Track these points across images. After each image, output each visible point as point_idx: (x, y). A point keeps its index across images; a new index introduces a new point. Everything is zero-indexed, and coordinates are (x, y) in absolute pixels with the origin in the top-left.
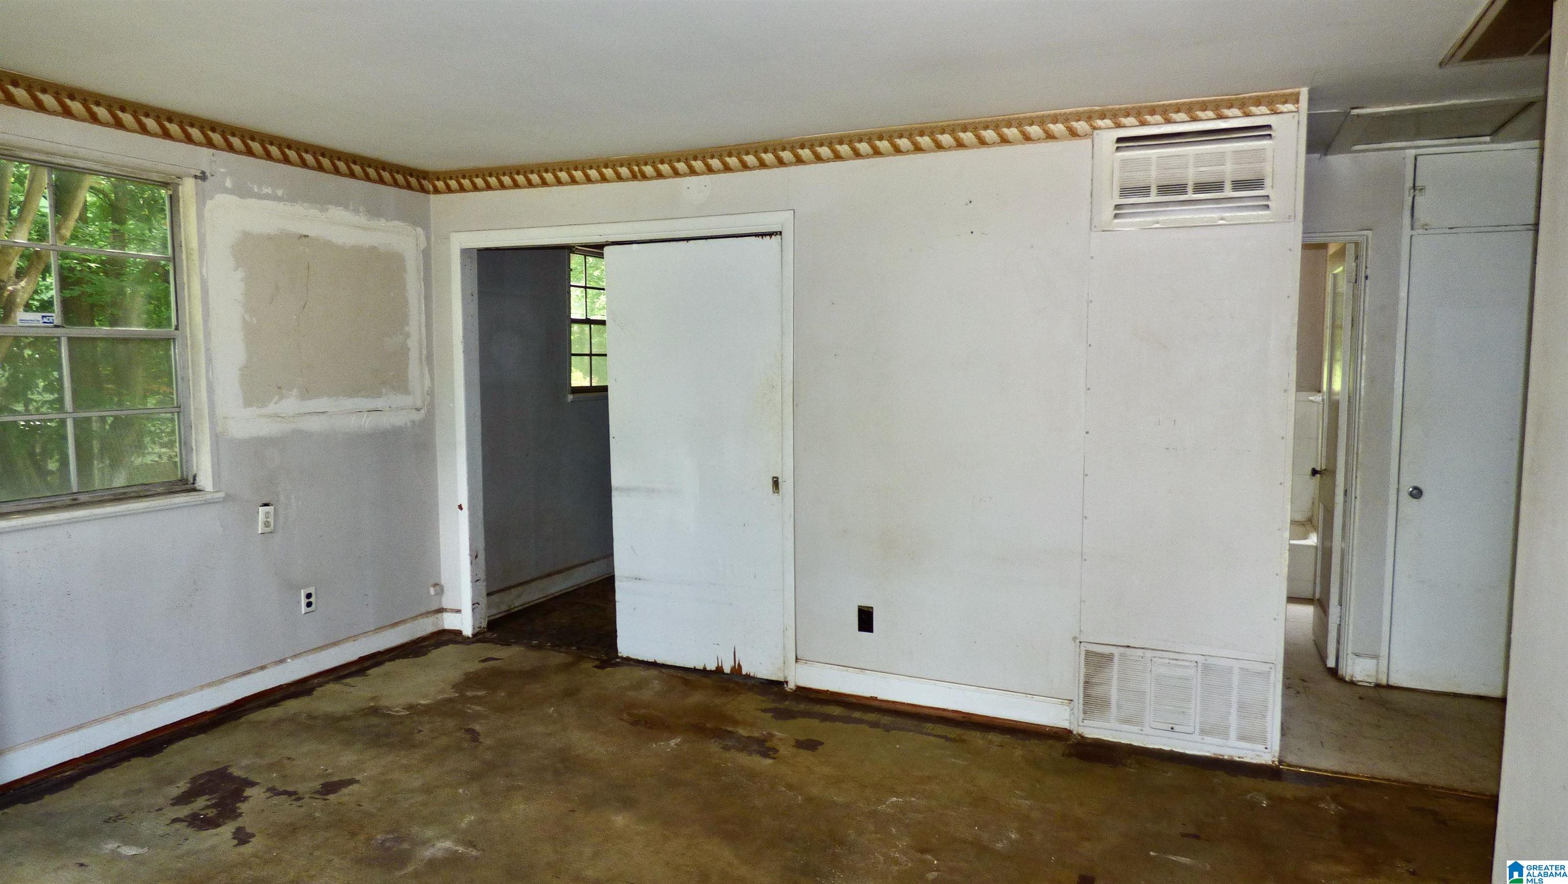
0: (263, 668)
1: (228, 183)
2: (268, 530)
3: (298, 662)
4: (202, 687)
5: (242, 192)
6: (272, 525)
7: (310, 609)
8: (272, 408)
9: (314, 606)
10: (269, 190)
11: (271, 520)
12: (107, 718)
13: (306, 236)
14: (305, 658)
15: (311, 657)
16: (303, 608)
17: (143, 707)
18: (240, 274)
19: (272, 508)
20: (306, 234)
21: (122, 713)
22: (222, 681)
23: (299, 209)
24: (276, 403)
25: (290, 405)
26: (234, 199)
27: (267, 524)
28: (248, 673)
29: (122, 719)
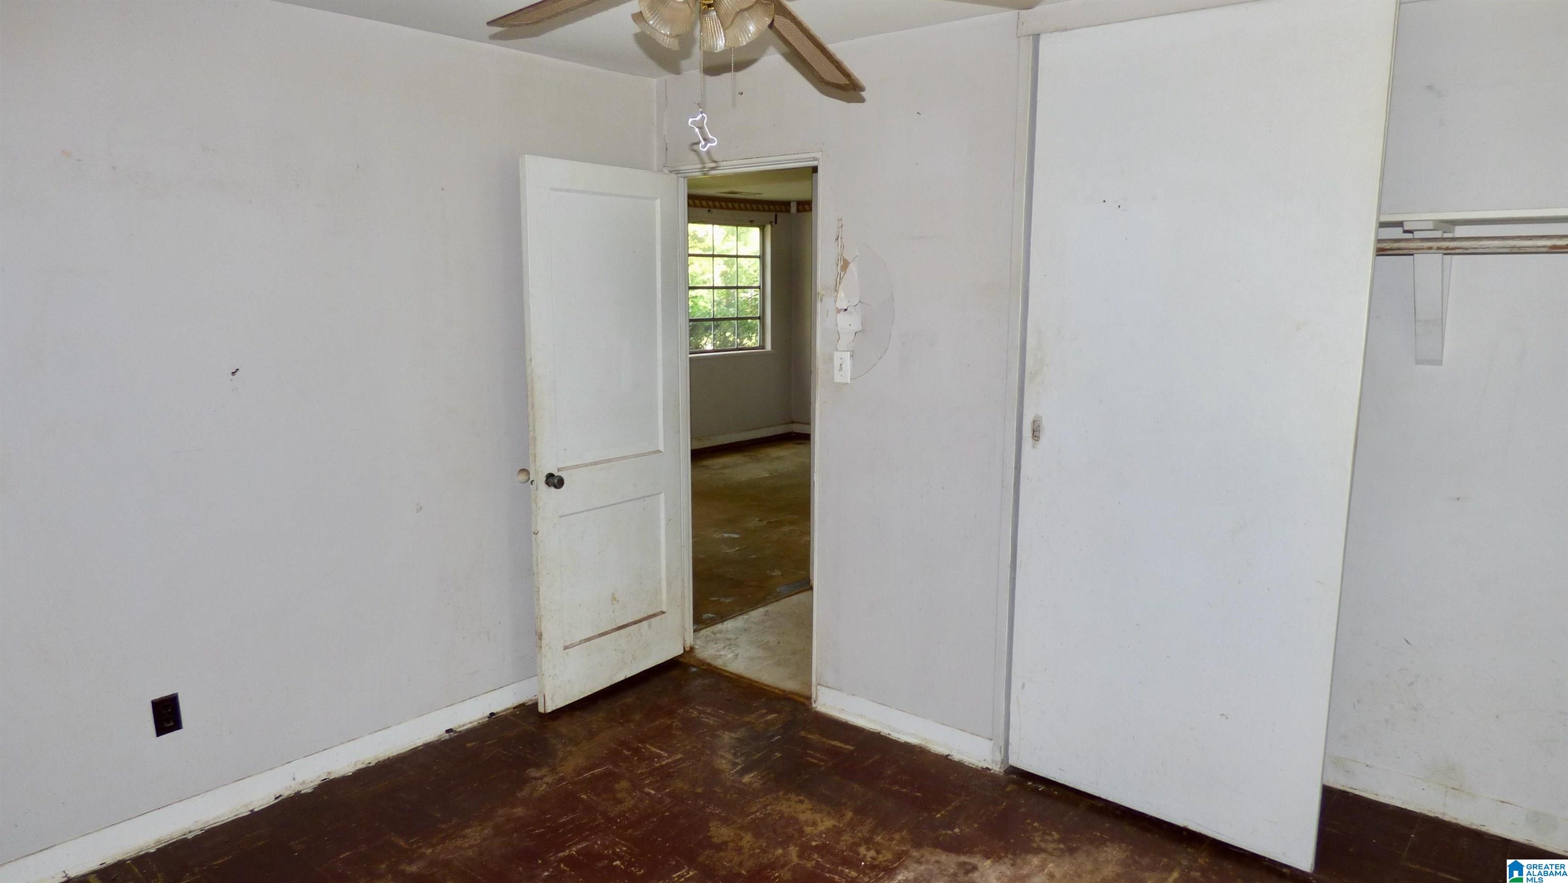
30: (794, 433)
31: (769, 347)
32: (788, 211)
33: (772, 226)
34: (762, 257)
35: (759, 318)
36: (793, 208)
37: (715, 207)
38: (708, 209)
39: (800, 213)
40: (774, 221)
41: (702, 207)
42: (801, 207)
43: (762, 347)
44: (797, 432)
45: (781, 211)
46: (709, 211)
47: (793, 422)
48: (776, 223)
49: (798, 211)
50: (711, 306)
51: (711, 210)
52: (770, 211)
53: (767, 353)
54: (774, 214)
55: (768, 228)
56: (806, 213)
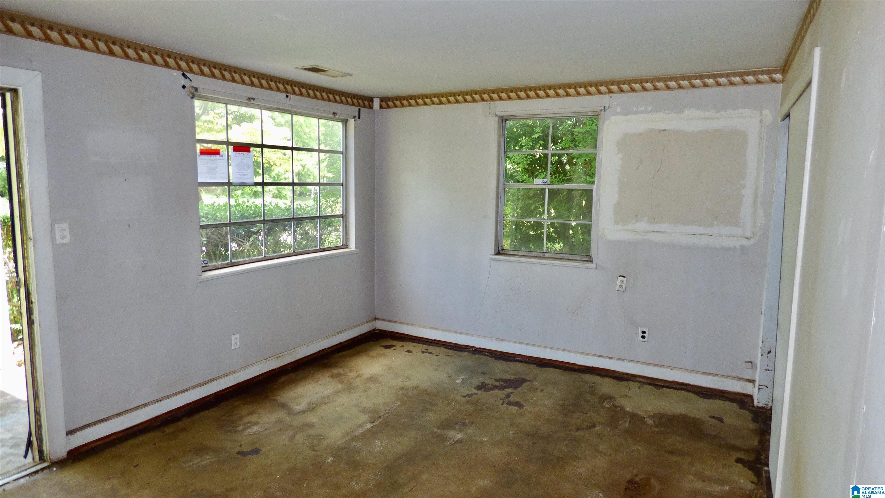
0: (610, 358)
1: (619, 110)
2: (621, 289)
3: (630, 364)
4: (578, 353)
5: (626, 113)
6: (624, 287)
7: (643, 340)
8: (630, 227)
9: (646, 339)
10: (643, 109)
11: (624, 285)
12: (538, 346)
13: (664, 130)
14: (635, 364)
15: (639, 365)
16: (640, 338)
17: (552, 348)
18: (620, 156)
19: (625, 279)
20: (664, 129)
21: (544, 347)
22: (587, 354)
23: (661, 115)
24: (633, 224)
25: (642, 225)
26: (621, 117)
27: (621, 286)
28: (602, 356)
29: (542, 349)
30: (378, 329)
31: (353, 246)
32: (371, 107)
33: (355, 121)
34: (345, 153)
35: (342, 216)
36: (376, 104)
37: (294, 93)
38: (285, 95)
39: (382, 110)
40: (357, 115)
41: (279, 90)
42: (384, 104)
43: (345, 246)
44: (381, 328)
45: (365, 106)
46: (287, 96)
47: (376, 319)
48: (359, 118)
49: (381, 107)
50: (291, 202)
51: (289, 95)
52: (353, 104)
53: (352, 253)
54: (357, 108)
55: (352, 123)
56: (389, 109)
